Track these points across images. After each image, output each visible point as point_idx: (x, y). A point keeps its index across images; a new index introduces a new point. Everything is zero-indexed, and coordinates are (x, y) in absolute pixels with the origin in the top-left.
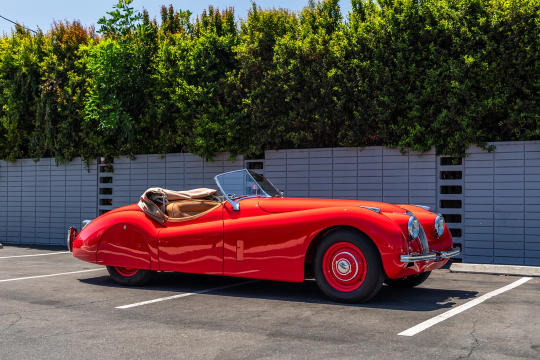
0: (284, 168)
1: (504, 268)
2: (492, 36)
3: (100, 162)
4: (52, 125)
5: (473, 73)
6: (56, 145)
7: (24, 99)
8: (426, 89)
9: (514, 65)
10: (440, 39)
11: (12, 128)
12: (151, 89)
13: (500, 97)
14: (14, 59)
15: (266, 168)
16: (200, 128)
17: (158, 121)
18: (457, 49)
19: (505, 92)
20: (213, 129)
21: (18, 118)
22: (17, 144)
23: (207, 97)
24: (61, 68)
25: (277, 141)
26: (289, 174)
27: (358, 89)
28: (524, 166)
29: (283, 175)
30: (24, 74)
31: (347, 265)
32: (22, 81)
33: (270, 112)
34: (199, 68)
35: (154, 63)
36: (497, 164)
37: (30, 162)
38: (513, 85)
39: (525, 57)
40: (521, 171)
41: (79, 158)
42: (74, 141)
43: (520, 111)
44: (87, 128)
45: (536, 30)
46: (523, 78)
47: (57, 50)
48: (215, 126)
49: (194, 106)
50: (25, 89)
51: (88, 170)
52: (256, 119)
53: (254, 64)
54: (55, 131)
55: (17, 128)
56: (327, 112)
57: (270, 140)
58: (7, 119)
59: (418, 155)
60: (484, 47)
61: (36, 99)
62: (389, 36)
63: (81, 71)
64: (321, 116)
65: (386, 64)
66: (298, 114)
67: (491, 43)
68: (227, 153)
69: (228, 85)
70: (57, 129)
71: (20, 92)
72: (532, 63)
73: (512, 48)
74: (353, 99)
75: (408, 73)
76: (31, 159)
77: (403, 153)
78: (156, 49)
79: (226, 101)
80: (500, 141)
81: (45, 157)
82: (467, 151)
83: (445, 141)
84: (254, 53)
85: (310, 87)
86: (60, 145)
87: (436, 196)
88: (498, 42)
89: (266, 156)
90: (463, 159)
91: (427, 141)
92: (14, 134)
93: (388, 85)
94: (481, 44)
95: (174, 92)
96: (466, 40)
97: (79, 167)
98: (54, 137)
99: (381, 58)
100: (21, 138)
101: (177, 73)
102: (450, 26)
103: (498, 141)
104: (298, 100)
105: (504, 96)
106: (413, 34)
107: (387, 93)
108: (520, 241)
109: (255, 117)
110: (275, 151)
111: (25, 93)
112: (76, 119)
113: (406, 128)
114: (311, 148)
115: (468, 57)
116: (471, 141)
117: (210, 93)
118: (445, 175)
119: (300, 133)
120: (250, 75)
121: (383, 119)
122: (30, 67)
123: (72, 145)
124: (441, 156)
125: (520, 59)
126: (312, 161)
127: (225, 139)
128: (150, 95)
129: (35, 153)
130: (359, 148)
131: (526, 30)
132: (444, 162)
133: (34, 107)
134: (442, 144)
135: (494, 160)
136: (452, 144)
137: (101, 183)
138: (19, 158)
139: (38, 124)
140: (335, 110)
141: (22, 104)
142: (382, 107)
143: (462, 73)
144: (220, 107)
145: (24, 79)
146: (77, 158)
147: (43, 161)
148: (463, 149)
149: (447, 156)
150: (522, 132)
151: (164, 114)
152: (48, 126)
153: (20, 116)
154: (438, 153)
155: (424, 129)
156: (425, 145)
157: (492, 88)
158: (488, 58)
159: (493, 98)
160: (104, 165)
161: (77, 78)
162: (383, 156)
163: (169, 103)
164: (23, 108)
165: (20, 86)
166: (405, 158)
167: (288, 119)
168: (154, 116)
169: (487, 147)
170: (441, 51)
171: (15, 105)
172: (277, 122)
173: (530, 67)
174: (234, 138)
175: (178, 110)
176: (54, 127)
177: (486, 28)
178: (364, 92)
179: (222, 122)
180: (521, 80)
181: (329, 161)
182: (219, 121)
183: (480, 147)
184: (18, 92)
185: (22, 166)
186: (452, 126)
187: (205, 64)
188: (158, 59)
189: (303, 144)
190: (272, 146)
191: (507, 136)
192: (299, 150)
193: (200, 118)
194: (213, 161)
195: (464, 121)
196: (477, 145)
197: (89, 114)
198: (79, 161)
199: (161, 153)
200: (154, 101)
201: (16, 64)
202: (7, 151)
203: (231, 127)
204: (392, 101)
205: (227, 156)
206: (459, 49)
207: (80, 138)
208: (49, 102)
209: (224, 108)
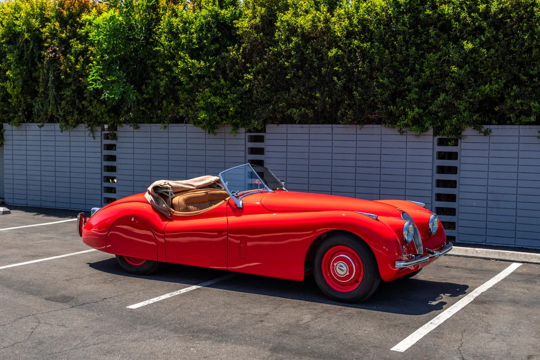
0: (284, 143)
1: (495, 253)
2: (491, 23)
3: (103, 129)
4: (56, 91)
5: (471, 58)
6: (60, 111)
7: (27, 64)
8: (425, 72)
9: (512, 52)
10: (440, 23)
11: (15, 93)
12: (154, 61)
13: (497, 83)
14: (16, 25)
15: (267, 142)
16: (202, 101)
17: (161, 93)
18: (456, 34)
19: (503, 78)
20: (215, 103)
21: (21, 83)
22: (21, 109)
23: (209, 71)
24: (64, 35)
25: (278, 117)
26: (290, 149)
27: (358, 70)
28: (518, 150)
29: (284, 149)
30: (26, 39)
31: (345, 268)
32: (25, 47)
33: (271, 87)
34: (201, 41)
35: (156, 34)
36: (492, 146)
37: (34, 126)
38: (510, 71)
39: (523, 45)
40: (515, 154)
41: (83, 124)
42: (78, 109)
43: (516, 97)
44: (90, 96)
45: (535, 19)
46: (521, 64)
47: (59, 16)
48: (218, 100)
49: (197, 80)
50: (28, 54)
51: (93, 137)
52: (258, 95)
53: (256, 40)
54: (59, 98)
55: (21, 93)
56: (328, 91)
57: (271, 115)
58: (11, 84)
59: (416, 135)
60: (484, 34)
61: (39, 65)
62: (389, 18)
63: (84, 39)
64: (322, 94)
65: (386, 47)
66: (299, 91)
67: (490, 30)
68: (229, 125)
69: (230, 60)
70: (61, 96)
71: (24, 57)
72: (529, 50)
73: (510, 35)
74: (353, 79)
75: (408, 55)
76: (36, 124)
77: (401, 133)
78: (158, 20)
79: (228, 74)
80: (496, 124)
81: (49, 123)
82: (463, 133)
83: (442, 123)
84: (255, 27)
85: (311, 65)
86: (63, 112)
87: (432, 176)
88: (497, 28)
90: (459, 140)
91: (425, 123)
92: (17, 99)
93: (388, 67)
94: (481, 30)
95: (176, 65)
96: (466, 25)
97: (83, 134)
98: (57, 103)
99: (381, 40)
100: (25, 103)
101: (179, 46)
102: (450, 11)
103: (493, 124)
104: (299, 77)
105: (501, 82)
106: (413, 17)
107: (387, 74)
108: (512, 223)
109: (257, 92)
110: (276, 125)
111: (28, 58)
112: (79, 87)
113: (404, 109)
114: (311, 124)
115: (467, 43)
116: (468, 123)
117: (213, 67)
118: (441, 156)
119: (301, 109)
120: (252, 50)
121: (382, 100)
122: (33, 33)
123: (77, 112)
124: (438, 137)
125: (517, 46)
126: (312, 137)
127: (227, 113)
128: (153, 67)
129: (40, 119)
130: (358, 125)
131: (525, 18)
132: (441, 142)
133: (37, 73)
134: (439, 126)
135: (489, 143)
136: (449, 127)
137: (104, 150)
138: (23, 122)
139: (41, 90)
140: (335, 89)
141: (25, 70)
142: (381, 88)
143: (461, 59)
144: (222, 81)
145: (26, 45)
146: (81, 125)
147: (48, 126)
148: (459, 132)
149: (444, 137)
150: (518, 117)
151: (166, 86)
152: (52, 92)
153: (23, 82)
154: (435, 134)
155: (422, 111)
156: (423, 126)
157: (489, 73)
158: (488, 45)
159: (491, 84)
160: (108, 132)
161: (80, 46)
162: (381, 134)
163: (171, 75)
164: (26, 74)
165: (23, 51)
166: (403, 138)
167: (289, 95)
168: (157, 88)
169: (483, 130)
170: (440, 35)
171: (18, 71)
172: (279, 98)
173: (527, 55)
174: (236, 112)
175: (180, 83)
176: (58, 94)
177: (486, 15)
178: (364, 73)
179: (225, 96)
180: (519, 67)
182: (221, 95)
183: (476, 130)
184: (21, 57)
185: (26, 130)
186: (450, 109)
187: (207, 38)
188: (160, 30)
189: (304, 120)
190: (274, 121)
191: (503, 120)
192: (299, 125)
193: (203, 91)
194: (215, 134)
195: (461, 105)
196: (473, 127)
197: (92, 84)
198: (82, 127)
199: (164, 123)
200: (157, 73)
201: (18, 29)
202: (11, 115)
203: (233, 102)
204: (392, 83)
205: (229, 128)
206: (458, 34)
207: (83, 105)
208: (52, 69)
209: (226, 82)
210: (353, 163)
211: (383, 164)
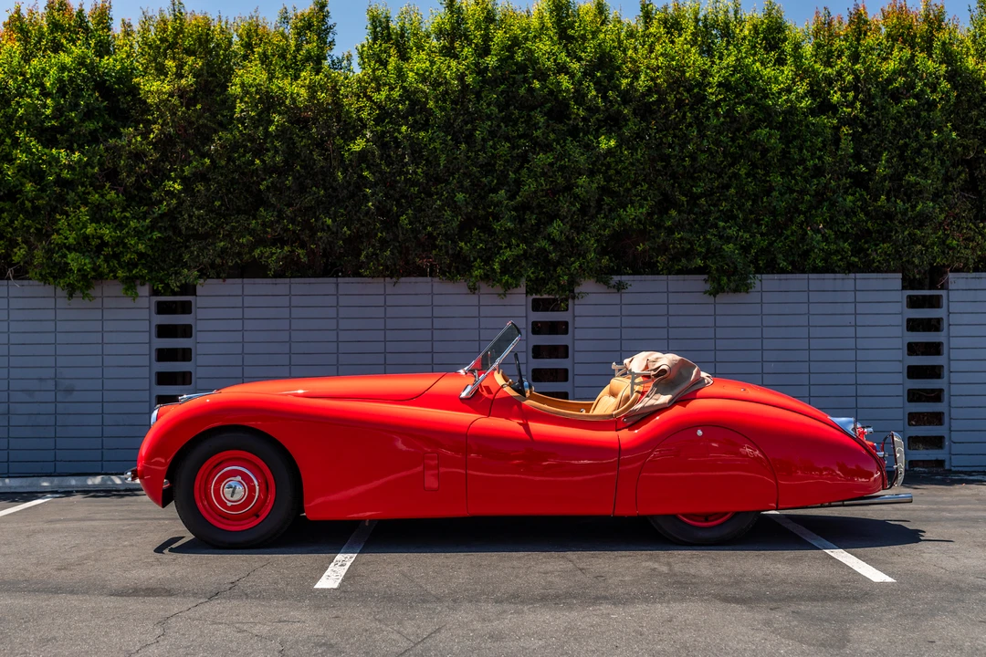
0: (237, 313)
2: (634, 109)
5: (602, 165)
8: (527, 185)
10: (548, 105)
13: (642, 205)
15: (197, 313)
16: (70, 232)
18: (578, 125)
19: (649, 198)
23: (85, 173)
25: (231, 264)
26: (249, 325)
27: (406, 178)
28: (668, 315)
29: (237, 325)
33: (220, 208)
34: (63, 114)
36: (626, 310)
38: (660, 188)
40: (663, 322)
43: (674, 229)
46: (675, 177)
48: (107, 232)
49: (57, 189)
56: (343, 215)
57: (217, 260)
59: (499, 295)
66: (280, 216)
67: (636, 120)
68: (119, 282)
69: (130, 152)
73: (662, 130)
74: (393, 195)
75: (495, 156)
77: (473, 289)
79: (123, 181)
80: (631, 274)
82: (577, 290)
84: (182, 94)
85: (308, 168)
87: (527, 363)
89: (199, 290)
90: (570, 301)
93: (461, 174)
95: (10, 158)
96: (592, 110)
99: (447, 126)
102: (570, 86)
103: (627, 274)
104: (279, 190)
105: (648, 205)
107: (459, 188)
109: (190, 216)
110: (220, 281)
114: (293, 277)
116: (592, 273)
117: (93, 165)
118: (538, 328)
121: (446, 233)
124: (534, 296)
125: (677, 148)
126: (295, 301)
130: (388, 279)
131: (688, 104)
134: (542, 278)
135: (621, 304)
136: (564, 277)
140: (357, 212)
144: (112, 194)
148: (574, 287)
149: (546, 296)
154: (530, 291)
157: (628, 190)
159: (633, 207)
162: (432, 294)
166: (473, 299)
167: (255, 222)
169: (612, 283)
170: (551, 125)
172: (232, 228)
177: (626, 97)
178: (415, 184)
179: (115, 223)
181: (331, 301)
182: (110, 221)
183: (601, 283)
187: (76, 108)
191: (648, 267)
192: (274, 280)
193: (73, 213)
194: (84, 298)
195: (587, 240)
196: (597, 279)
203: (139, 233)
205: (117, 288)
206: (581, 124)
210: (380, 347)
211: (438, 347)
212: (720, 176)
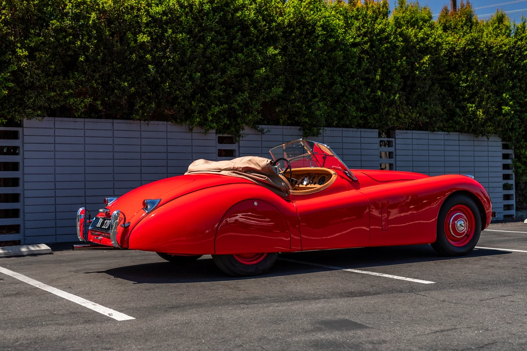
0: (51, 140)
15: (23, 139)
27: (167, 60)
31: (464, 224)
80: (266, 125)
89: (26, 124)
90: (238, 138)
114: (86, 118)
124: (219, 135)
126: (88, 133)
132: (221, 140)
135: (262, 141)
148: (239, 130)
149: (225, 135)
154: (217, 133)
162: (167, 132)
166: (189, 135)
169: (259, 129)
181: (109, 133)
183: (254, 129)
196: (251, 127)
210: (138, 163)
211: (170, 163)
212: (314, 74)
